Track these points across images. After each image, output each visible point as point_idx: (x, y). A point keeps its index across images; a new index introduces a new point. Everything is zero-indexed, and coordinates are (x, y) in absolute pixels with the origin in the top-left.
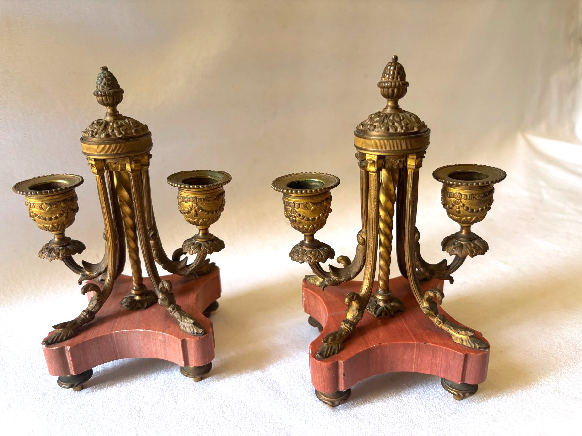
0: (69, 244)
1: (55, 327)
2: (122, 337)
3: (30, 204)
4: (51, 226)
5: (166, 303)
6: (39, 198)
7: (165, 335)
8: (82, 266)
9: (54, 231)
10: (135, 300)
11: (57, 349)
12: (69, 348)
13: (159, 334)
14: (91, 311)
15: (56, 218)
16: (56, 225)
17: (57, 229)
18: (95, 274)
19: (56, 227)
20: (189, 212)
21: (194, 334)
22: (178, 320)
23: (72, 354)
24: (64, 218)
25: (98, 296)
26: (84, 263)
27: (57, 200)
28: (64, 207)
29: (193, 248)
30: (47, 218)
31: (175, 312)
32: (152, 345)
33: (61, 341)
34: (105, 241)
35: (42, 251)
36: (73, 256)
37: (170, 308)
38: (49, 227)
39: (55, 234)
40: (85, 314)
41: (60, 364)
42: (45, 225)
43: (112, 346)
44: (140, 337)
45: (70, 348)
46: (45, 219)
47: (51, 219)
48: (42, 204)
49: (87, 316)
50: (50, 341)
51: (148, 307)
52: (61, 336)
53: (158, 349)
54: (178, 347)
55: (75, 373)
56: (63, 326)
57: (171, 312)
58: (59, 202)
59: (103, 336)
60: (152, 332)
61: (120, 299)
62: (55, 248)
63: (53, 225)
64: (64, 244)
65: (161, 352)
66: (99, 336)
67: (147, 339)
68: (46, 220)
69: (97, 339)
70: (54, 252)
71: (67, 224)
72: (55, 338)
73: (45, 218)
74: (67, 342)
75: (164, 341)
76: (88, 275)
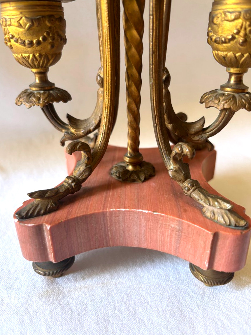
0: (52, 89)
1: (31, 195)
2: (117, 218)
3: (6, 19)
4: (31, 56)
5: (181, 176)
6: (19, 9)
7: (182, 223)
8: (65, 121)
9: (35, 67)
11: (33, 227)
12: (48, 227)
13: (173, 220)
14: (77, 179)
15: (39, 43)
16: (37, 55)
17: (39, 63)
18: (82, 132)
19: (38, 58)
20: (233, 38)
21: (230, 225)
22: (202, 202)
23: (52, 235)
24: (49, 47)
25: (88, 158)
26: (69, 117)
27: (43, 14)
28: (50, 28)
29: (223, 100)
30: (26, 41)
31: (194, 190)
32: (159, 233)
33: (38, 215)
34: (98, 87)
36: (55, 104)
37: (186, 184)
38: (29, 57)
39: (35, 73)
40: (70, 181)
41: (36, 246)
42: (24, 55)
43: (103, 229)
44: (143, 220)
45: (50, 228)
46: (23, 43)
47: (31, 43)
48: (21, 18)
49: (73, 184)
50: (24, 214)
52: (38, 209)
53: (167, 239)
54: (205, 243)
55: (55, 261)
56: (41, 194)
57: (189, 190)
58: (43, 17)
59: (94, 214)
60: (161, 216)
61: (107, 169)
62: (36, 92)
63: (34, 55)
64: (46, 88)
65: (170, 245)
66: (89, 213)
67: (152, 224)
68: (24, 45)
69: (85, 218)
70: (34, 97)
71: (52, 57)
72: (31, 212)
73: (24, 41)
74: (46, 217)
75: (179, 231)
76: (73, 133)
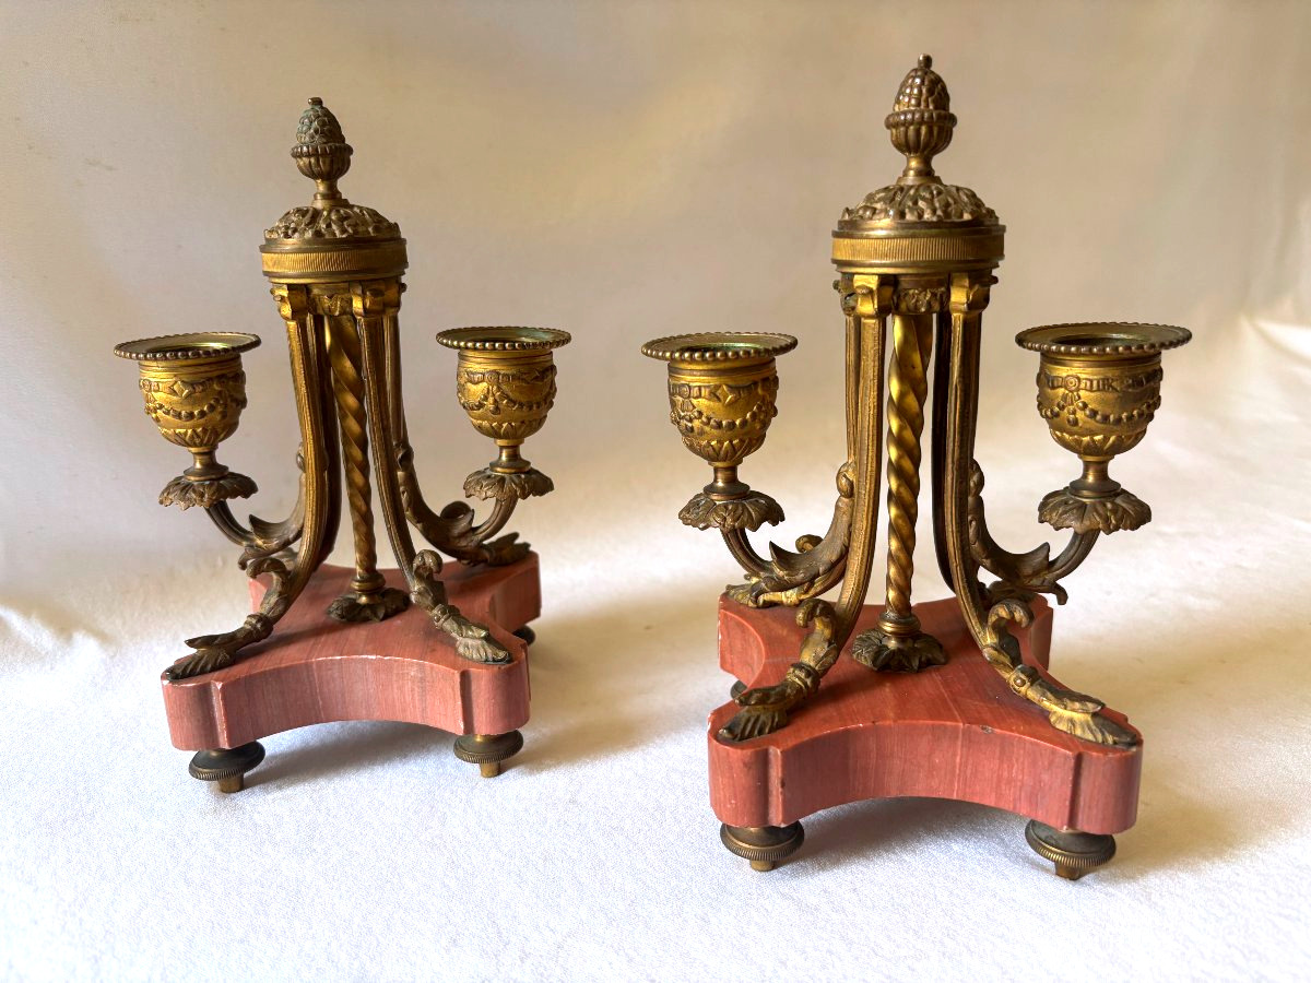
0: (224, 478)
1: (191, 643)
2: (330, 672)
3: (150, 382)
4: (190, 431)
5: (428, 601)
6: (170, 369)
7: (424, 665)
8: (247, 526)
9: (195, 445)
10: (359, 605)
11: (194, 688)
12: (219, 685)
13: (412, 664)
14: (266, 617)
15: (202, 414)
16: (199, 430)
17: (202, 441)
18: (275, 543)
19: (201, 435)
20: (481, 406)
21: (487, 661)
22: (454, 634)
23: (224, 699)
24: (219, 417)
25: (283, 584)
26: (253, 520)
27: (209, 375)
28: (220, 392)
29: (487, 485)
30: (183, 413)
31: (446, 620)
32: (396, 690)
33: (203, 672)
34: (300, 471)
35: (168, 490)
36: (229, 501)
37: (436, 612)
38: (186, 433)
39: (195, 454)
40: (254, 621)
41: (199, 721)
42: (178, 431)
43: (308, 691)
44: (370, 672)
45: (223, 687)
46: (178, 415)
47: (191, 416)
48: (176, 382)
49: (259, 626)
50: (179, 671)
51: (386, 617)
52: (203, 662)
53: (408, 699)
54: (453, 690)
55: (230, 746)
56: (207, 642)
57: (438, 620)
58: (210, 379)
59: (291, 666)
60: (396, 661)
61: (325, 607)
62: (196, 483)
63: (194, 431)
64: (213, 477)
65: (414, 707)
66: (283, 665)
67: (384, 676)
68: (180, 418)
69: (277, 673)
70: (194, 491)
71: (223, 430)
72: (191, 666)
73: (180, 413)
74: (216, 674)
75: (422, 680)
76: (260, 547)
